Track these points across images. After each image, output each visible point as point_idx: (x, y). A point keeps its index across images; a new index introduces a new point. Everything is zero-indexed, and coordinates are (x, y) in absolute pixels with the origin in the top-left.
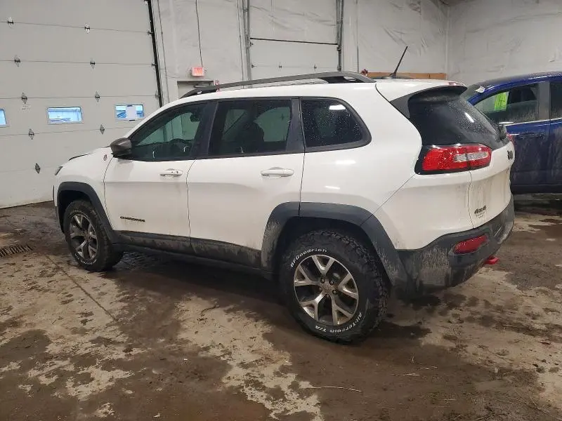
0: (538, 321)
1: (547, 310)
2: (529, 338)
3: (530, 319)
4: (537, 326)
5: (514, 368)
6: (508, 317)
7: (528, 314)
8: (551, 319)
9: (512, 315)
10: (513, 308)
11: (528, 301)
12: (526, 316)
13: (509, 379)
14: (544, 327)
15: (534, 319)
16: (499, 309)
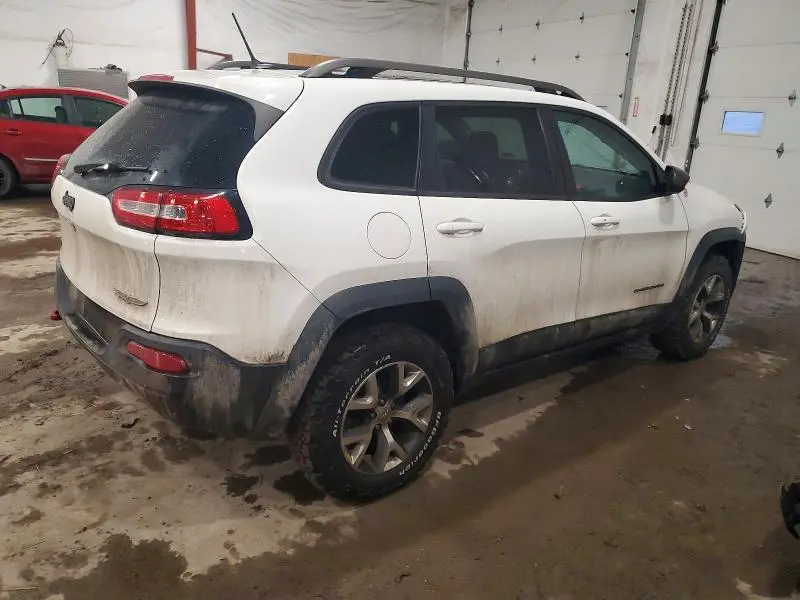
0: (35, 485)
1: (36, 516)
2: (27, 453)
3: (47, 480)
4: (29, 475)
5: (18, 416)
6: (79, 465)
7: (58, 487)
8: (18, 502)
9: (77, 471)
10: (89, 486)
11: (82, 516)
12: (56, 483)
13: (14, 406)
14: (19, 479)
15: (43, 486)
16: (106, 473)
